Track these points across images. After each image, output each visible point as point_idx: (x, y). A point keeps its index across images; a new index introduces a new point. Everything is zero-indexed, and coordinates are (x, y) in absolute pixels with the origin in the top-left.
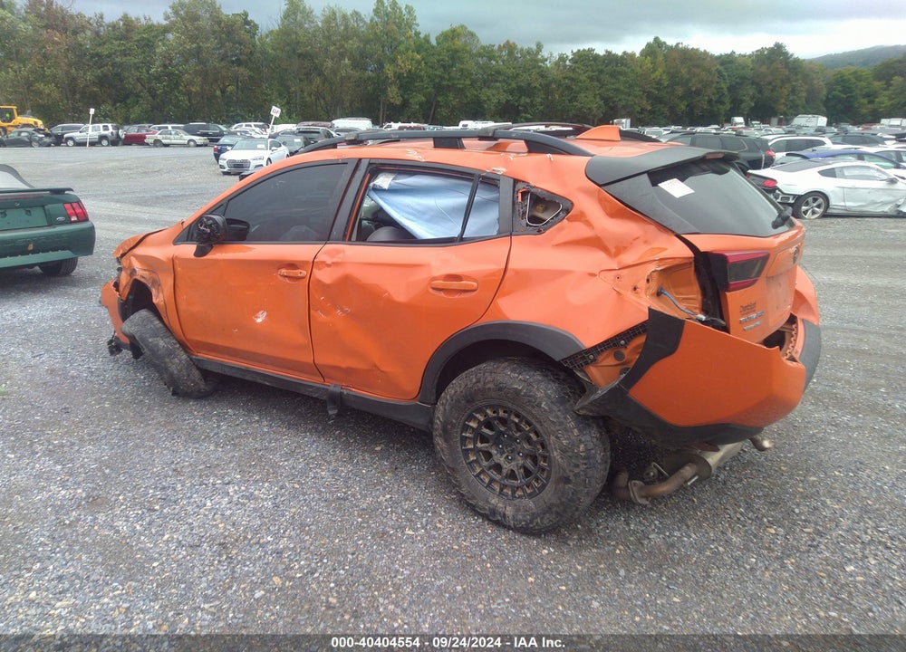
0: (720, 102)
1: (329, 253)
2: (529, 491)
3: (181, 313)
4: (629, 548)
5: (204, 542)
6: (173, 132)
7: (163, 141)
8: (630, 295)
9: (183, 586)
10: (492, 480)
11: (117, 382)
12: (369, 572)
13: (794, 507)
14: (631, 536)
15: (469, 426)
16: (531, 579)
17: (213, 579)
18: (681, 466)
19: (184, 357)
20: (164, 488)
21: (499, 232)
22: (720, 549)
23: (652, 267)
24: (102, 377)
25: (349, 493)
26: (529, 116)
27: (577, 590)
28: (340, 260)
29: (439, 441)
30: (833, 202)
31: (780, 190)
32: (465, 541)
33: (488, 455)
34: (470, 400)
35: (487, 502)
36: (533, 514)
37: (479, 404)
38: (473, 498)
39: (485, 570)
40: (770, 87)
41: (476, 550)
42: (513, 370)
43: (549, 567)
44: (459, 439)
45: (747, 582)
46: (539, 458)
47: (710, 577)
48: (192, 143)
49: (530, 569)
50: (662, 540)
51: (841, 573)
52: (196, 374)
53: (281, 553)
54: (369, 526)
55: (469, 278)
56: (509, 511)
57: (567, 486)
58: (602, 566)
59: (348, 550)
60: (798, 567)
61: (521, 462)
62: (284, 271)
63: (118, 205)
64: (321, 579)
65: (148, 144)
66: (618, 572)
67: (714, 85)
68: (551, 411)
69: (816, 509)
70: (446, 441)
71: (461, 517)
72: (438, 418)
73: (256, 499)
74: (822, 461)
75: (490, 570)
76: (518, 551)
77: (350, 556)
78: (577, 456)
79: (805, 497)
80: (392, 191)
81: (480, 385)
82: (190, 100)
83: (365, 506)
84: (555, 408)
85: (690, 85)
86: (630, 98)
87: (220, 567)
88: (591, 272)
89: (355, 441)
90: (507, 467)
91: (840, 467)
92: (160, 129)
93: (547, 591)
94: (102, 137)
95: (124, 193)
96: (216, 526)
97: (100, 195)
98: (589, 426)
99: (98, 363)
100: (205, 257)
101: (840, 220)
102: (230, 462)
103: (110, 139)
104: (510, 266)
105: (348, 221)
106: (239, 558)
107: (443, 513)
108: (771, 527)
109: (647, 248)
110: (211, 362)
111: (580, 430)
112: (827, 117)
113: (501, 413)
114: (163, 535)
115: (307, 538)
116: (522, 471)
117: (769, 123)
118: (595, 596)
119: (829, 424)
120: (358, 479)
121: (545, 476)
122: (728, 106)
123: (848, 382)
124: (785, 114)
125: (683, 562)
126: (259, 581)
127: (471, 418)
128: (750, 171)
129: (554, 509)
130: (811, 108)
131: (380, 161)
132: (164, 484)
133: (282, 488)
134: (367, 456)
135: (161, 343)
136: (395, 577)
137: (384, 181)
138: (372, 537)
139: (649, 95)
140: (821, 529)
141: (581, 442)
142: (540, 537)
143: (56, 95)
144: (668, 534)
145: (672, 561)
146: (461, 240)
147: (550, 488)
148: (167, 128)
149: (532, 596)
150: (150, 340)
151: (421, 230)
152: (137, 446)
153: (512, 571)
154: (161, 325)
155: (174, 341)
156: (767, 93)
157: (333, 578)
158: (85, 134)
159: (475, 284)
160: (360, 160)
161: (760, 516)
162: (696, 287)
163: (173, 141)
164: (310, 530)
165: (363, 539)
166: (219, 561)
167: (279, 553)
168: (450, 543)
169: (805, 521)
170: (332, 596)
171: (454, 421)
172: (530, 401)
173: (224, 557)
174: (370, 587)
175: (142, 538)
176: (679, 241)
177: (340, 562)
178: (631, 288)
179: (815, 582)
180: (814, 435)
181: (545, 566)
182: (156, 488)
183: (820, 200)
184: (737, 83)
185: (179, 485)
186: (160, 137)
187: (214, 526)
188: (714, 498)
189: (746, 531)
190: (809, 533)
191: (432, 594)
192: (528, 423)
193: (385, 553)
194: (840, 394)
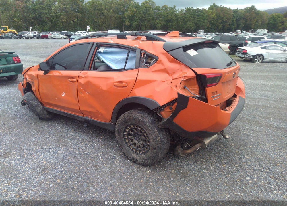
0: (233, 25)
1: (83, 74)
2: (144, 152)
3: (40, 93)
4: (176, 171)
5: (38, 168)
6: (57, 34)
7: (54, 37)
8: (175, 88)
9: (28, 182)
10: (133, 148)
11: (23, 115)
12: (89, 178)
13: (234, 157)
14: (178, 167)
15: (126, 131)
16: (141, 181)
17: (38, 180)
18: (196, 144)
19: (42, 107)
20: (29, 150)
21: (135, 67)
22: (206, 171)
23: (182, 79)
24: (18, 113)
25: (89, 152)
26: (171, 29)
27: (156, 185)
28: (86, 76)
29: (117, 135)
30: (265, 57)
31: (248, 54)
32: (123, 168)
33: (132, 140)
34: (126, 123)
35: (131, 155)
36: (145, 159)
37: (129, 124)
38: (127, 154)
39: (127, 178)
40: (249, 20)
41: (126, 171)
42: (138, 113)
43: (149, 177)
44: (123, 135)
45: (213, 182)
46: (147, 141)
47: (200, 181)
48: (63, 38)
49: (142, 177)
50: (188, 168)
51: (244, 180)
52: (45, 113)
53: (62, 172)
54: (93, 163)
55: (125, 82)
56: (138, 158)
57: (155, 151)
58: (166, 177)
59: (84, 171)
60: (231, 178)
61: (142, 143)
62: (70, 79)
63: (36, 58)
64: (73, 180)
65: (49, 38)
66: (171, 178)
67: (231, 19)
68: (150, 126)
69: (241, 158)
70: (119, 135)
71: (123, 160)
72: (116, 128)
73: (58, 154)
74: (246, 142)
75: (129, 178)
76: (139, 171)
77: (84, 173)
78: (158, 141)
79: (238, 154)
80: (104, 53)
81: (128, 118)
82: (63, 24)
83: (93, 156)
84: (151, 125)
85: (223, 19)
86: (204, 23)
87: (41, 176)
88: (163, 80)
89: (95, 135)
90: (138, 144)
91: (252, 144)
92: (52, 33)
93: (146, 185)
94: (34, 36)
95: (38, 54)
96: (43, 163)
97: (31, 54)
98: (162, 131)
99: (18, 109)
100: (47, 75)
101: (267, 63)
102: (53, 141)
103: (37, 36)
104: (138, 79)
105: (90, 63)
106: (48, 173)
107: (118, 159)
108: (224, 164)
109: (181, 72)
110: (50, 109)
111: (159, 133)
112: (268, 30)
113: (135, 127)
114: (25, 165)
115: (72, 167)
116: (142, 145)
117: (249, 32)
118: (161, 187)
119: (251, 130)
120: (93, 147)
121: (149, 147)
122: (235, 26)
123: (260, 116)
124: (254, 29)
125: (193, 175)
126: (53, 181)
127: (126, 128)
128: (239, 47)
129: (151, 158)
130: (262, 27)
131: (100, 43)
132: (30, 148)
133: (67, 150)
134: (98, 140)
135: (34, 103)
136: (97, 180)
137: (102, 50)
138: (93, 167)
139: (210, 23)
140: (241, 165)
141: (159, 136)
142: (147, 167)
143: (20, 22)
144: (190, 166)
145: (189, 175)
146: (124, 69)
147: (150, 151)
148: (55, 33)
149: (141, 186)
150: (31, 102)
151: (114, 66)
152: (24, 136)
153: (136, 178)
154: (34, 97)
155: (39, 102)
156: (248, 22)
157: (77, 180)
158: (29, 35)
159: (127, 84)
160: (94, 43)
161: (222, 160)
162: (197, 86)
163: (57, 37)
164: (73, 164)
165: (90, 167)
166: (41, 174)
167: (61, 172)
168: (118, 169)
169: (236, 162)
170: (75, 186)
171: (121, 129)
172: (143, 123)
173: (43, 173)
174: (88, 183)
175: (18, 166)
176: (191, 70)
177: (80, 175)
178: (175, 86)
179: (235, 183)
180: (245, 134)
181: (147, 177)
182: (27, 149)
183: (261, 57)
184: (239, 19)
185: (34, 149)
186: (52, 36)
187: (42, 162)
188: (208, 154)
189: (216, 166)
190: (237, 166)
191: (108, 186)
192: (143, 130)
193: (96, 172)
194: (257, 120)
